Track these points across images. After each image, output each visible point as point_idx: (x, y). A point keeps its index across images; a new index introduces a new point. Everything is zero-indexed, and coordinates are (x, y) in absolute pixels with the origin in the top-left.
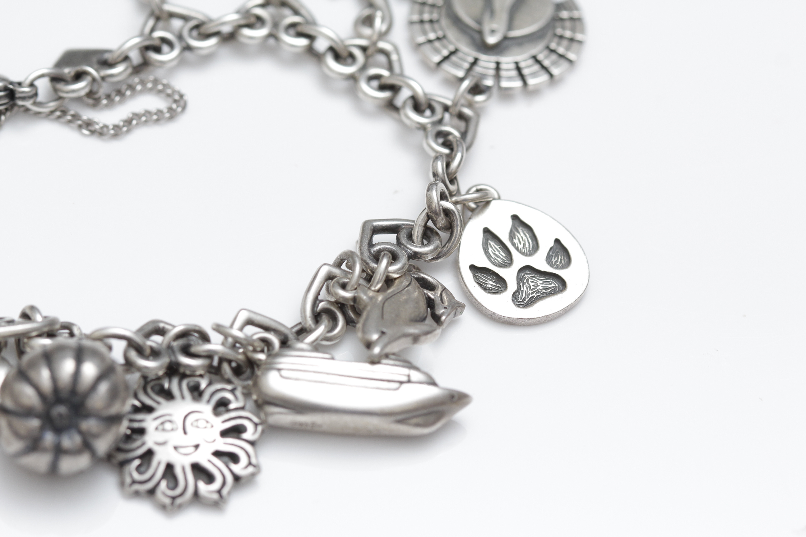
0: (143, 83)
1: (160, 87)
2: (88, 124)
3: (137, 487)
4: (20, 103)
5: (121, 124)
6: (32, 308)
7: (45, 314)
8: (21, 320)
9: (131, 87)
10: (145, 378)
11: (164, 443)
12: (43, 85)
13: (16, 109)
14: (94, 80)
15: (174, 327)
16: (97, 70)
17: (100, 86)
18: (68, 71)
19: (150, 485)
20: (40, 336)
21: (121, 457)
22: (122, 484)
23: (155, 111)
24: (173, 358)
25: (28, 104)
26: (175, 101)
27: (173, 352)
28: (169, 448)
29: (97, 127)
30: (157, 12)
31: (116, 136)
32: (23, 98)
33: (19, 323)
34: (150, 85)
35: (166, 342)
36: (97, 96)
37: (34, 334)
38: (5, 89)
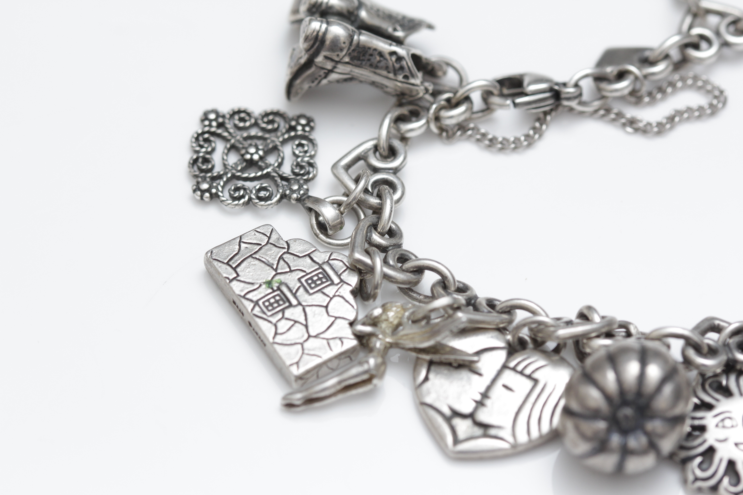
0: (683, 79)
1: (700, 83)
2: (632, 122)
3: (699, 484)
4: (565, 103)
5: (664, 121)
6: (590, 308)
7: (602, 314)
8: (578, 321)
9: (672, 84)
10: (702, 375)
11: (725, 440)
12: (587, 85)
13: (560, 109)
14: (636, 78)
15: (730, 324)
16: (639, 68)
17: (642, 84)
18: (610, 70)
19: (712, 482)
20: (598, 336)
21: (684, 454)
22: (685, 481)
23: (697, 108)
24: (730, 356)
25: (573, 104)
26: (716, 97)
27: (730, 350)
28: (730, 444)
29: (641, 125)
30: (694, 9)
31: (659, 133)
32: (568, 99)
33: (578, 324)
34: (690, 82)
35: (721, 340)
36: (639, 94)
37: (594, 335)
38: (551, 90)
